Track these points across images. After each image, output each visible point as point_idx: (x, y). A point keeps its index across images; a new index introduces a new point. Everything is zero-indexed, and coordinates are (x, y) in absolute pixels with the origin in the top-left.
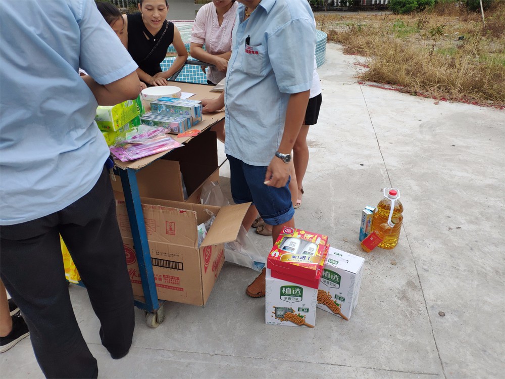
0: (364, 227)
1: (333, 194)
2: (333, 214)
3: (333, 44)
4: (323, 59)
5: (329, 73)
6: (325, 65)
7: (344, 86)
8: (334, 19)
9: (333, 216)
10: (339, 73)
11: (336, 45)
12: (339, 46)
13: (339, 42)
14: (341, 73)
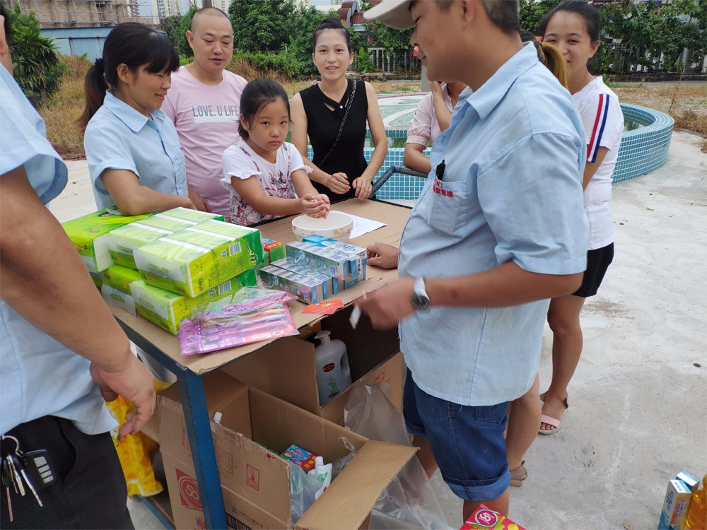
0: (670, 513)
1: (627, 418)
2: (618, 462)
3: (687, 134)
4: (662, 158)
5: (670, 183)
6: (665, 168)
7: (692, 207)
8: (696, 93)
9: (615, 465)
10: (688, 184)
11: (691, 135)
12: (697, 138)
13: (698, 131)
14: (691, 184)
